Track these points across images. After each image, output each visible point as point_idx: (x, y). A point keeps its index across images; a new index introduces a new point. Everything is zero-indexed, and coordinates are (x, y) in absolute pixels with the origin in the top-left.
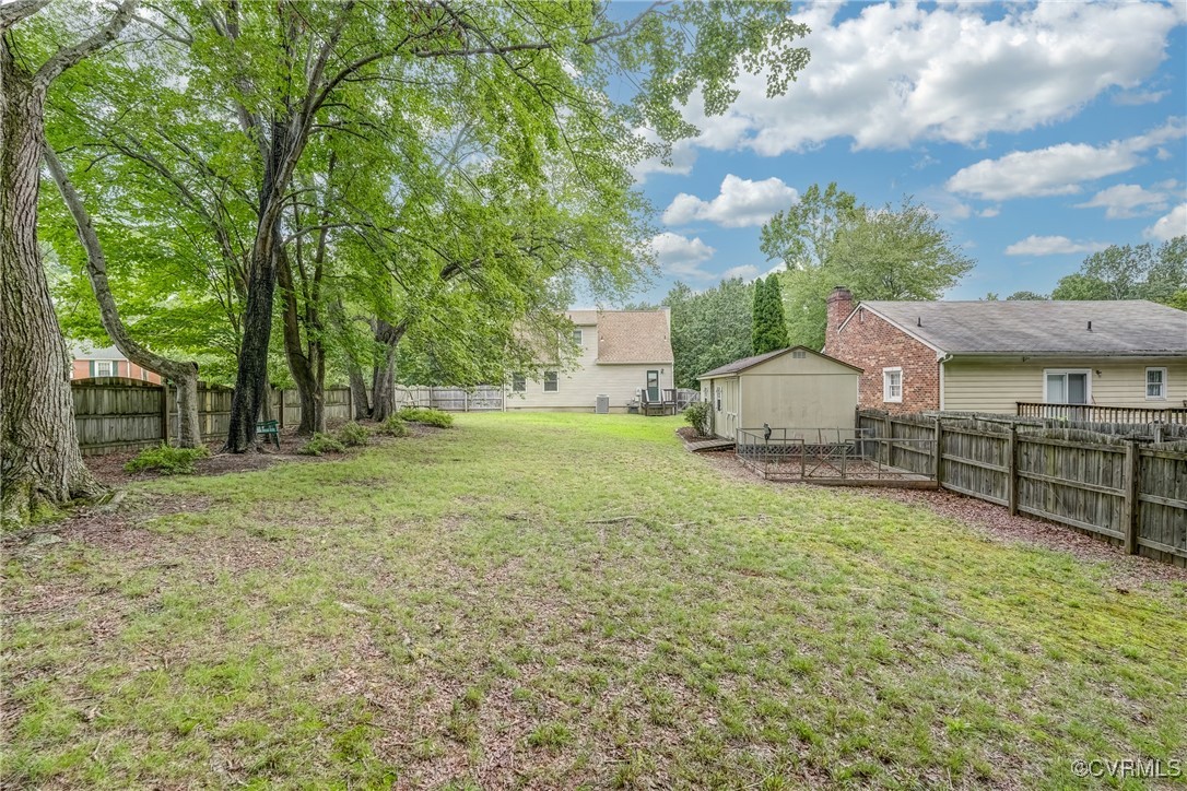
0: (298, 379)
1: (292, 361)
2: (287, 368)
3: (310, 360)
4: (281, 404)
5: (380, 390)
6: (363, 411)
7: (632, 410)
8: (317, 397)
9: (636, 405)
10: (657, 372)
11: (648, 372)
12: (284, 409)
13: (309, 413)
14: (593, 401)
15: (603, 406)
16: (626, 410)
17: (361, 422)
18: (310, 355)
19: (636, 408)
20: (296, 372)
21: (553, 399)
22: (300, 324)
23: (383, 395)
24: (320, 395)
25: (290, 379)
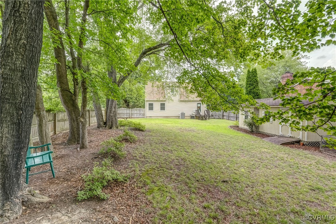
0: (67, 107)
1: (63, 95)
2: (59, 100)
3: (75, 94)
4: (55, 121)
5: (111, 112)
6: (102, 123)
7: (192, 117)
8: (82, 120)
9: (193, 116)
10: (200, 104)
11: (198, 104)
12: (57, 123)
13: (75, 129)
14: (179, 114)
15: (183, 116)
16: (190, 117)
17: (101, 129)
18: (75, 91)
19: (194, 117)
20: (65, 102)
21: (163, 113)
22: (68, 71)
23: (112, 115)
24: (84, 118)
25: (62, 106)
